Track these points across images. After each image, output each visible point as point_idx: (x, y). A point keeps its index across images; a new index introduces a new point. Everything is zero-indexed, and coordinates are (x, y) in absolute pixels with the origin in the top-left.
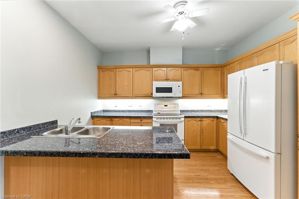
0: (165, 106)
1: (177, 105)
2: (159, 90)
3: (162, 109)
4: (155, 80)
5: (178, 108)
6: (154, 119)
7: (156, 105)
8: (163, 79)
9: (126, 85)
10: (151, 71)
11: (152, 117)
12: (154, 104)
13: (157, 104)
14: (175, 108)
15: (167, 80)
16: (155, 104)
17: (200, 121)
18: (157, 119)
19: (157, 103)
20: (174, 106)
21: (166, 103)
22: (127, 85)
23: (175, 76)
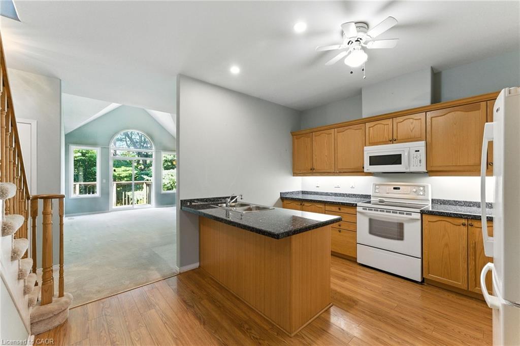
0: (395, 188)
1: (422, 188)
2: (375, 161)
3: (388, 193)
4: (369, 143)
5: (424, 195)
6: (359, 209)
7: (377, 187)
8: (384, 140)
9: (326, 156)
10: (363, 128)
11: (356, 204)
12: (373, 184)
13: (378, 185)
14: (418, 195)
15: (393, 141)
16: (376, 185)
17: (464, 225)
18: (363, 209)
19: (378, 183)
20: (414, 190)
21: (397, 184)
22: (326, 154)
23: (412, 131)
